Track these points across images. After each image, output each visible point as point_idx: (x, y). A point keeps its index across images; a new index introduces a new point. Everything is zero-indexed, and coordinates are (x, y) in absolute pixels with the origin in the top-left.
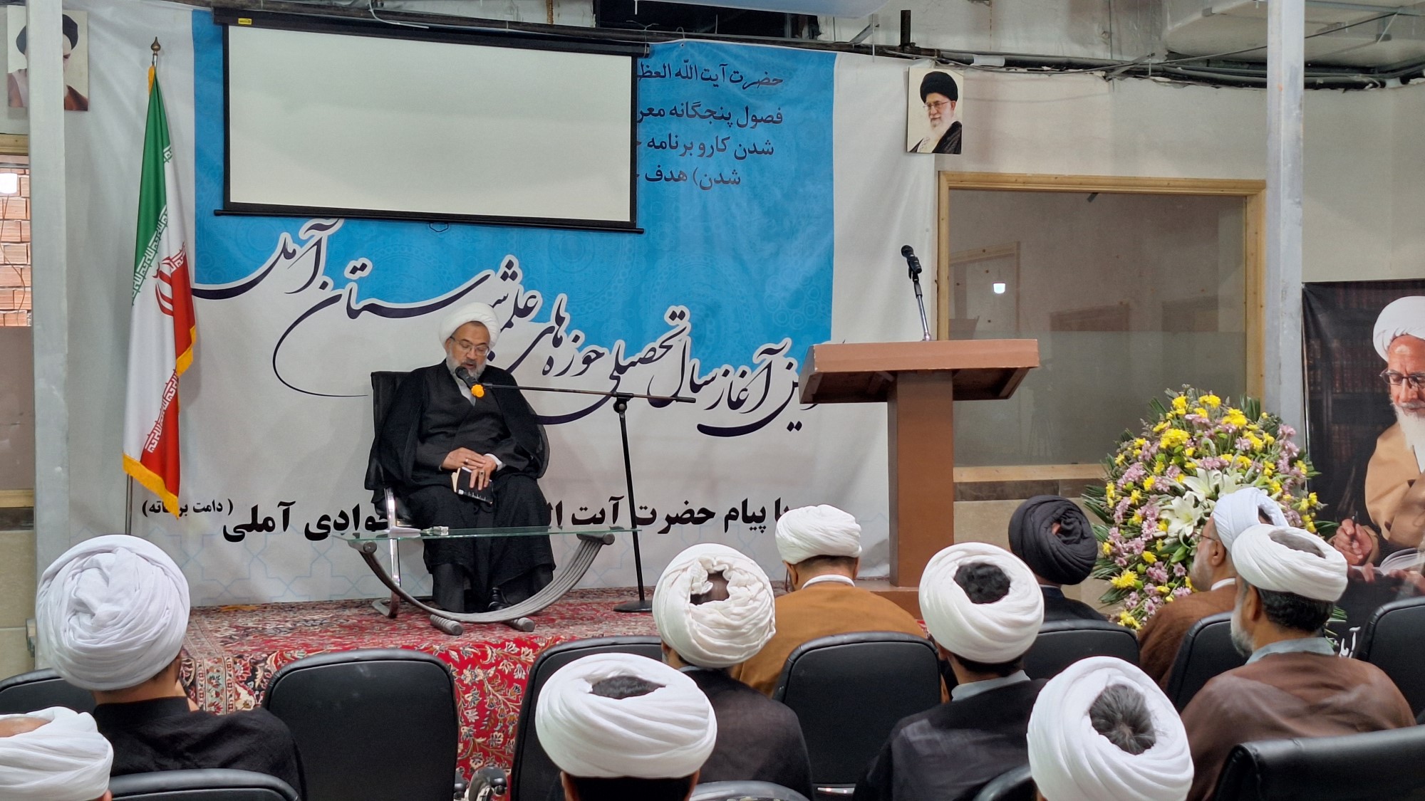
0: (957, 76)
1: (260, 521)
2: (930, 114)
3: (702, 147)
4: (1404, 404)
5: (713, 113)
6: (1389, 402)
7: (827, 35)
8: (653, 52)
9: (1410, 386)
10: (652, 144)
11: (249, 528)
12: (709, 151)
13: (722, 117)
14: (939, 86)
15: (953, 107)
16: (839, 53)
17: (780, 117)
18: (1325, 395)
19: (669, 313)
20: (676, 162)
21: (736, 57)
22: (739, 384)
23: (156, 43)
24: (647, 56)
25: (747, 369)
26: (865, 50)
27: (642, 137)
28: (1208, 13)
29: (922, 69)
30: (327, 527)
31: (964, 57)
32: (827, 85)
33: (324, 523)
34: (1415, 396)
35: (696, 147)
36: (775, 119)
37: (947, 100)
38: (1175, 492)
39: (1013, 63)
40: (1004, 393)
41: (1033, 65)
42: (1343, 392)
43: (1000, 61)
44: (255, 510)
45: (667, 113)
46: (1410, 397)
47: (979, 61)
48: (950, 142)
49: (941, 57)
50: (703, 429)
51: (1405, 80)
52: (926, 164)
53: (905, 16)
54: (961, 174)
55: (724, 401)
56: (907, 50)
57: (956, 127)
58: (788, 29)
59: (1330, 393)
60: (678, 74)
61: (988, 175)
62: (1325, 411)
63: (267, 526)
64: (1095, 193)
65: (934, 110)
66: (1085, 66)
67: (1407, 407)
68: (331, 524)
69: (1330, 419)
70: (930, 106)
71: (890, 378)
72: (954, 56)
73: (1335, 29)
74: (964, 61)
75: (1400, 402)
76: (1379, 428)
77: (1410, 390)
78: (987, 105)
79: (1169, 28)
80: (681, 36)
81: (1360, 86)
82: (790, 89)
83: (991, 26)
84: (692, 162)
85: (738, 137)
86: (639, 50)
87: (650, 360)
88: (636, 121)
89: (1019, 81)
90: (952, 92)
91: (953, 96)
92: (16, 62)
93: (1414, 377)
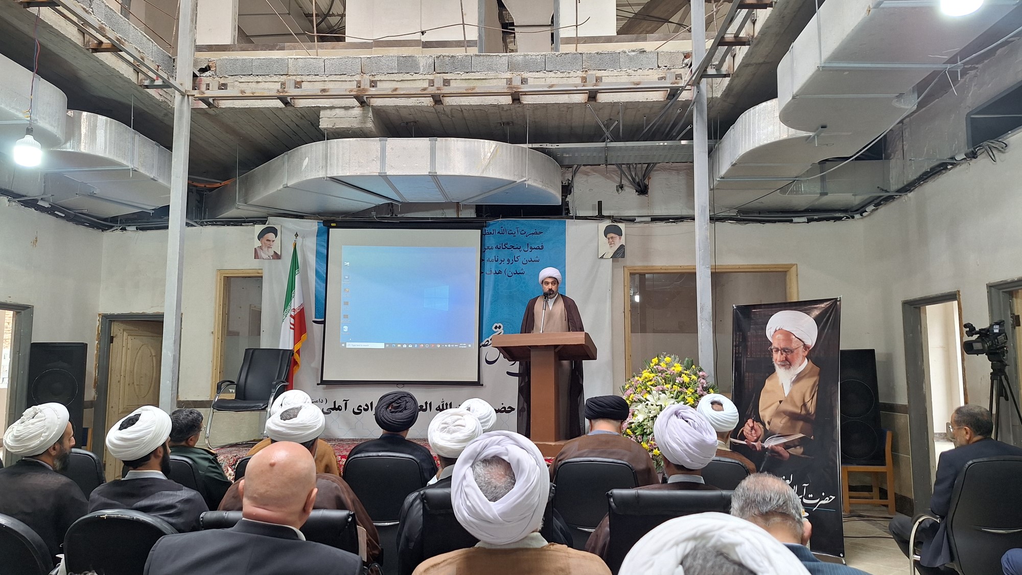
0: (623, 226)
1: (337, 407)
2: (609, 242)
3: (509, 260)
4: (779, 363)
5: (513, 247)
6: (772, 362)
8: (489, 225)
9: (782, 354)
10: (488, 260)
11: (333, 409)
12: (511, 262)
13: (517, 248)
14: (613, 231)
15: (620, 239)
16: (567, 220)
17: (542, 246)
18: (743, 358)
19: (494, 326)
20: (498, 267)
21: (523, 224)
23: (297, 234)
24: (486, 227)
26: (585, 218)
27: (485, 258)
29: (607, 223)
30: (361, 410)
31: (631, 218)
32: (563, 232)
33: (360, 408)
34: (784, 359)
35: (506, 260)
36: (540, 248)
37: (617, 236)
39: (655, 219)
41: (666, 219)
42: (751, 357)
43: (649, 219)
44: (335, 402)
45: (494, 248)
46: (782, 360)
47: (638, 220)
48: (620, 253)
50: (508, 373)
51: (861, 214)
53: (600, 203)
54: (634, 267)
56: (600, 217)
57: (622, 247)
59: (745, 358)
60: (499, 233)
62: (742, 366)
63: (339, 409)
65: (611, 240)
67: (780, 364)
68: (362, 409)
69: (745, 370)
70: (609, 239)
72: (627, 218)
74: (630, 220)
75: (777, 361)
76: (767, 375)
77: (782, 356)
78: (646, 237)
80: (499, 218)
81: (840, 219)
82: (548, 234)
83: (649, 205)
84: (504, 266)
85: (524, 256)
86: (482, 224)
87: (486, 345)
88: (482, 252)
89: (660, 227)
90: (619, 232)
91: (620, 234)
92: (258, 243)
93: (784, 350)
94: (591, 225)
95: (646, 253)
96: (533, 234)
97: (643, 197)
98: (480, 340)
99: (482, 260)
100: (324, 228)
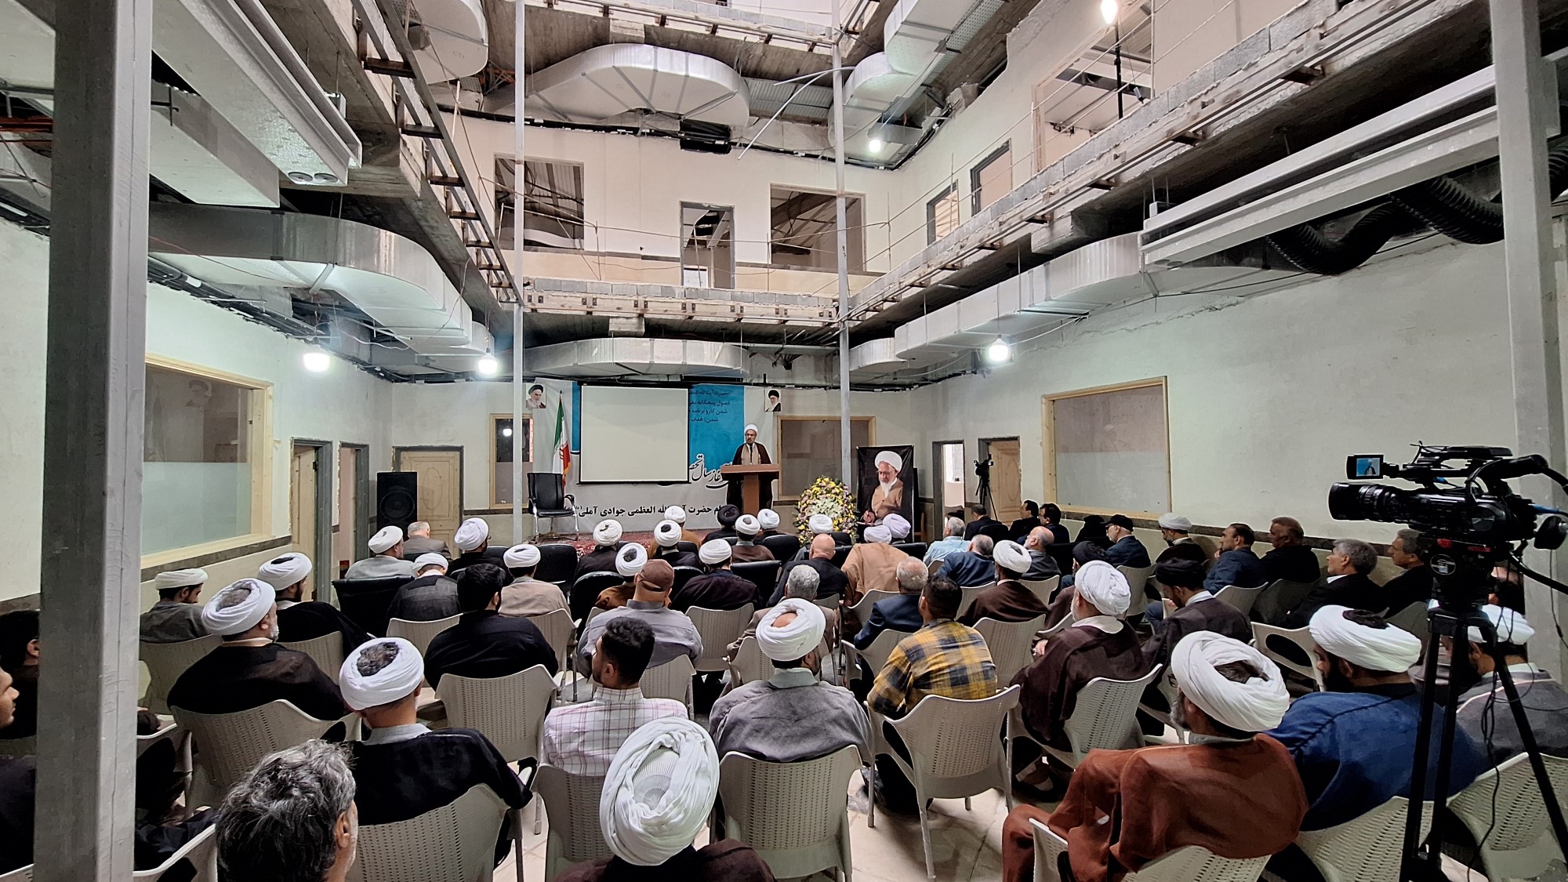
0: (779, 390)
1: (589, 511)
2: (771, 401)
3: (707, 411)
5: (709, 402)
6: (878, 480)
8: (694, 387)
10: (693, 411)
11: (586, 513)
12: (709, 412)
13: (712, 403)
14: (774, 394)
15: (778, 399)
16: (744, 386)
17: (729, 402)
19: (698, 456)
20: (700, 415)
23: (561, 391)
24: (691, 388)
26: (755, 385)
27: (691, 409)
32: (742, 393)
34: (885, 478)
35: (705, 411)
36: (727, 403)
37: (776, 397)
38: (814, 504)
39: (797, 386)
41: (804, 387)
43: (794, 386)
44: (587, 508)
45: (697, 403)
47: (787, 386)
48: (778, 408)
49: (774, 386)
51: (911, 388)
53: (765, 375)
56: (765, 385)
57: (779, 404)
59: (865, 478)
60: (700, 393)
61: (792, 416)
64: (824, 421)
65: (773, 400)
66: (819, 387)
67: (884, 481)
70: (771, 399)
74: (782, 386)
75: (881, 479)
77: (884, 476)
80: (704, 384)
82: (732, 395)
83: (792, 377)
84: (703, 416)
85: (717, 409)
86: (688, 386)
87: (693, 469)
88: (689, 404)
89: (800, 391)
90: (776, 394)
91: (778, 396)
92: (528, 397)
93: (885, 473)
94: (761, 389)
95: (791, 409)
96: (723, 396)
97: (788, 371)
98: (689, 465)
99: (689, 411)
100: (577, 386)
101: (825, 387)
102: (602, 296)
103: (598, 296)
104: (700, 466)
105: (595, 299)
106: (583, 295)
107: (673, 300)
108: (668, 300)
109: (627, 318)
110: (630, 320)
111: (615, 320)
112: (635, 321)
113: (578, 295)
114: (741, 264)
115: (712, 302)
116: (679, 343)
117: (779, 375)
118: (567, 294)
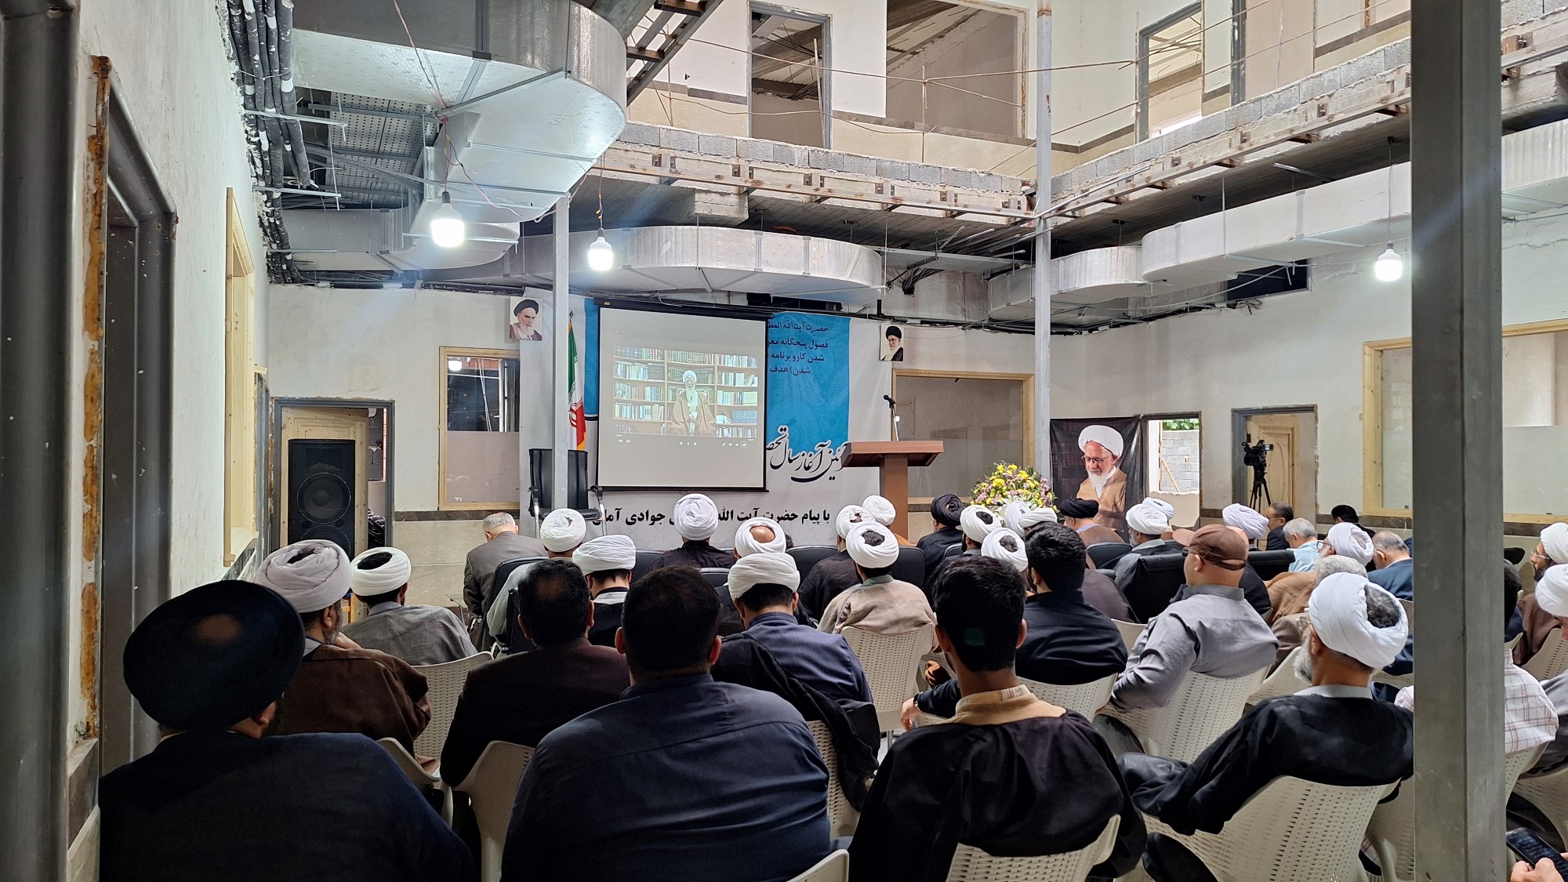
0: (901, 328)
2: (890, 344)
3: (794, 357)
5: (799, 343)
6: (1085, 469)
7: (845, 309)
8: (776, 317)
9: (1094, 463)
10: (773, 356)
12: (797, 359)
13: (803, 344)
14: (893, 332)
15: (900, 341)
16: (852, 318)
17: (827, 344)
19: (780, 428)
20: (783, 364)
21: (808, 319)
22: (809, 460)
23: (571, 313)
24: (771, 320)
25: (813, 453)
26: (864, 316)
27: (770, 354)
28: (1009, 304)
29: (887, 325)
31: (904, 319)
32: (847, 330)
33: (634, 518)
34: (1096, 467)
35: (792, 357)
36: (825, 346)
37: (897, 338)
39: (923, 322)
40: (927, 464)
41: (933, 323)
42: (1066, 464)
43: (919, 321)
45: (779, 342)
46: (1092, 466)
47: (909, 321)
48: (898, 356)
50: (793, 479)
51: (1090, 332)
52: (888, 365)
53: (879, 302)
54: (902, 369)
55: (803, 466)
56: (880, 316)
57: (901, 350)
58: (827, 306)
59: (1061, 465)
60: (785, 326)
61: (913, 370)
62: (1059, 473)
64: (958, 379)
65: (891, 342)
66: (956, 324)
67: (1093, 471)
68: (637, 518)
69: (1061, 476)
70: (890, 340)
71: (882, 457)
72: (899, 319)
73: (1063, 311)
75: (1090, 469)
78: (913, 339)
79: (992, 310)
80: (785, 310)
82: (831, 333)
83: (914, 306)
84: (787, 364)
85: (809, 353)
86: (768, 316)
87: (771, 449)
88: (767, 346)
89: (927, 330)
90: (898, 334)
91: (900, 336)
92: (514, 320)
93: (1095, 459)
94: (873, 325)
95: (914, 357)
96: (818, 330)
97: (909, 297)
98: (765, 445)
99: (766, 354)
100: (592, 307)
101: (964, 325)
102: (683, 154)
103: (678, 153)
104: (782, 446)
105: (673, 158)
106: (655, 151)
107: (791, 168)
108: (783, 168)
109: (722, 194)
110: (726, 198)
111: (703, 195)
112: (734, 199)
113: (646, 149)
114: (841, 115)
115: (849, 176)
116: (797, 241)
117: (897, 304)
118: (629, 147)
